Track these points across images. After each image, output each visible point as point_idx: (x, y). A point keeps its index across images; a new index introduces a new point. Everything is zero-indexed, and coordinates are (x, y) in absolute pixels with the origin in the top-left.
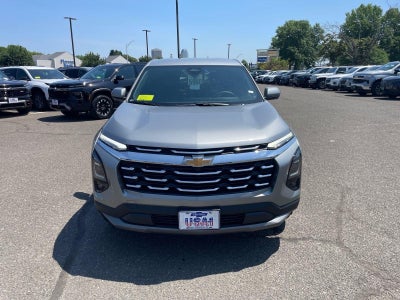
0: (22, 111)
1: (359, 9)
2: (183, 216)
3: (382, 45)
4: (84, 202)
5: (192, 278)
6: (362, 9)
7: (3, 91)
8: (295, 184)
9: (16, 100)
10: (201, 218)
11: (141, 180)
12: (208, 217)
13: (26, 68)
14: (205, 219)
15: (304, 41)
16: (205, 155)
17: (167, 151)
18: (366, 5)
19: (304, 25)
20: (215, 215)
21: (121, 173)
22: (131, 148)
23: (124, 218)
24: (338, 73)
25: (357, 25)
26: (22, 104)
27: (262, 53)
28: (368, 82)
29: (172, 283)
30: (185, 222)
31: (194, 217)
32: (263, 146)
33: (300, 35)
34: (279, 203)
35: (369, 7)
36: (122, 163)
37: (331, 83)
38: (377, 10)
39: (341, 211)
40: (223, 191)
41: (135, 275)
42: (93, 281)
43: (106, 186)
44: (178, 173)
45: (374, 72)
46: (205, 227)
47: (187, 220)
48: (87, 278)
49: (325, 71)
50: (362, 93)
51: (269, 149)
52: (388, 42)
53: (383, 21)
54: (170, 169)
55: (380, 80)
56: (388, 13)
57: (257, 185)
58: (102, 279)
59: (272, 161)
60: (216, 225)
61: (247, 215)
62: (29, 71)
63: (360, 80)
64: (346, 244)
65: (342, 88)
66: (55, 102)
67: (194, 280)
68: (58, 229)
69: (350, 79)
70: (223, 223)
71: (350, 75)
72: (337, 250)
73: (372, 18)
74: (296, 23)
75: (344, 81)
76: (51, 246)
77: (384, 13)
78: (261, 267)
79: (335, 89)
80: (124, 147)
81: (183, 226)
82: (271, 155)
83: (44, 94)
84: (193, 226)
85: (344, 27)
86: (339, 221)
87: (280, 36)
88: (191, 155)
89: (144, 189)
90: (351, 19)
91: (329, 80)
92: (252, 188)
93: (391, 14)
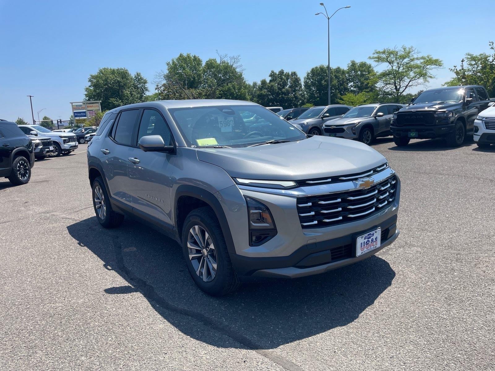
1: (178, 59)
2: (359, 241)
6: (182, 59)
10: (370, 240)
11: (318, 216)
12: (374, 237)
15: (127, 92)
17: (335, 179)
18: (185, 55)
21: (299, 211)
22: (301, 183)
27: (78, 107)
31: (366, 240)
33: (121, 86)
35: (189, 57)
36: (300, 200)
38: (197, 61)
44: (352, 198)
46: (372, 248)
47: (362, 244)
53: (204, 71)
54: (344, 196)
56: (207, 64)
57: (391, 200)
60: (379, 243)
61: (389, 228)
73: (194, 68)
74: (113, 72)
81: (359, 252)
84: (365, 250)
85: (168, 78)
87: (96, 86)
90: (173, 69)
93: (210, 65)
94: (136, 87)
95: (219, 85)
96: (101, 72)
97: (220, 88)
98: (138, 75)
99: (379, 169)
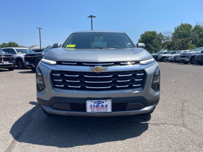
0: (11, 69)
1: (180, 26)
2: (89, 104)
3: (193, 43)
4: (34, 106)
5: (94, 144)
6: (182, 26)
7: (1, 58)
8: (156, 87)
9: (8, 63)
10: (100, 105)
11: (64, 82)
12: (104, 104)
13: (14, 48)
14: (102, 106)
15: (154, 41)
16: (103, 66)
17: (80, 64)
18: (184, 24)
19: (154, 33)
20: (109, 103)
21: (52, 77)
22: (59, 63)
23: (53, 106)
24: (172, 54)
25: (180, 33)
26: (11, 65)
28: (188, 57)
29: (81, 147)
30: (91, 107)
31: (96, 104)
32: (137, 62)
33: (152, 38)
34: (148, 98)
35: (186, 24)
36: (53, 72)
37: (169, 59)
38: (190, 26)
39: (183, 111)
40: (114, 88)
41: (59, 142)
42: (32, 145)
43: (43, 87)
44: (86, 76)
45: (191, 52)
46: (102, 111)
47: (91, 106)
48: (28, 144)
49: (166, 53)
50: (185, 63)
51: (141, 64)
52: (196, 41)
53: (193, 31)
54: (82, 74)
55: (194, 56)
56: (195, 27)
57: (134, 85)
58: (37, 144)
59: (143, 71)
60: (109, 110)
61: (128, 104)
62: (16, 49)
63: (184, 56)
64: (189, 126)
65: (175, 61)
66: (27, 63)
67: (96, 145)
68: (16, 119)
69: (179, 56)
70: (113, 109)
71: (179, 54)
72: (184, 129)
73: (187, 30)
74: (150, 33)
75: (175, 57)
76: (10, 127)
77: (193, 27)
78: (138, 138)
79: (171, 61)
80: (54, 62)
81: (89, 110)
82: (142, 68)
83: (22, 60)
84: (95, 110)
85: (174, 34)
86: (182, 115)
87: (142, 38)
88: (94, 66)
89: (66, 88)
90: (177, 30)
91: (168, 57)
92: (131, 87)
93: (197, 28)
94: (159, 39)
95: (200, 37)
96: (145, 33)
97: (200, 39)
98: (161, 33)
99: (122, 63)
